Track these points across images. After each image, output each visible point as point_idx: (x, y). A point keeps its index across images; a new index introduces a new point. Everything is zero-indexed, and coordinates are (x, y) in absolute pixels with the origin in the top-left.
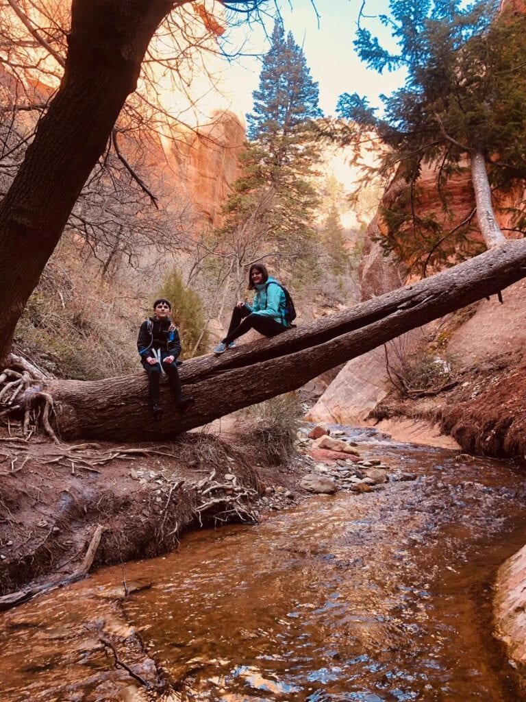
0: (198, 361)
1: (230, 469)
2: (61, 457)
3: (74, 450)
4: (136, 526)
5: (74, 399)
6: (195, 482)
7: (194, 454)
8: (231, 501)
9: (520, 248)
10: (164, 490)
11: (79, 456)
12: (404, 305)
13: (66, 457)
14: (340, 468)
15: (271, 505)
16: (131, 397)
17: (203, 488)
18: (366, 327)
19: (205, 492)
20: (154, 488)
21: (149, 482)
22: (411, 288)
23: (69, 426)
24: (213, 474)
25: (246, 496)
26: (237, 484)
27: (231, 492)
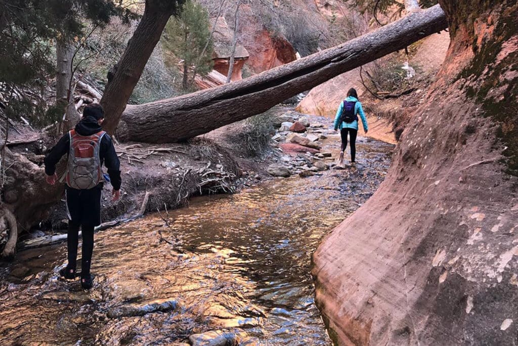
0: (201, 94)
1: (220, 161)
2: (122, 154)
3: (128, 149)
4: (166, 193)
5: (126, 118)
6: (198, 169)
7: (198, 151)
8: (219, 180)
9: (421, 18)
10: (181, 174)
11: (131, 153)
12: (336, 59)
13: (124, 153)
14: (298, 159)
15: (245, 183)
16: (160, 117)
17: (203, 173)
18: (309, 74)
19: (204, 175)
20: (175, 173)
21: (172, 169)
22: (342, 47)
23: (123, 133)
24: (209, 164)
25: (228, 178)
26: (224, 170)
27: (219, 175)
